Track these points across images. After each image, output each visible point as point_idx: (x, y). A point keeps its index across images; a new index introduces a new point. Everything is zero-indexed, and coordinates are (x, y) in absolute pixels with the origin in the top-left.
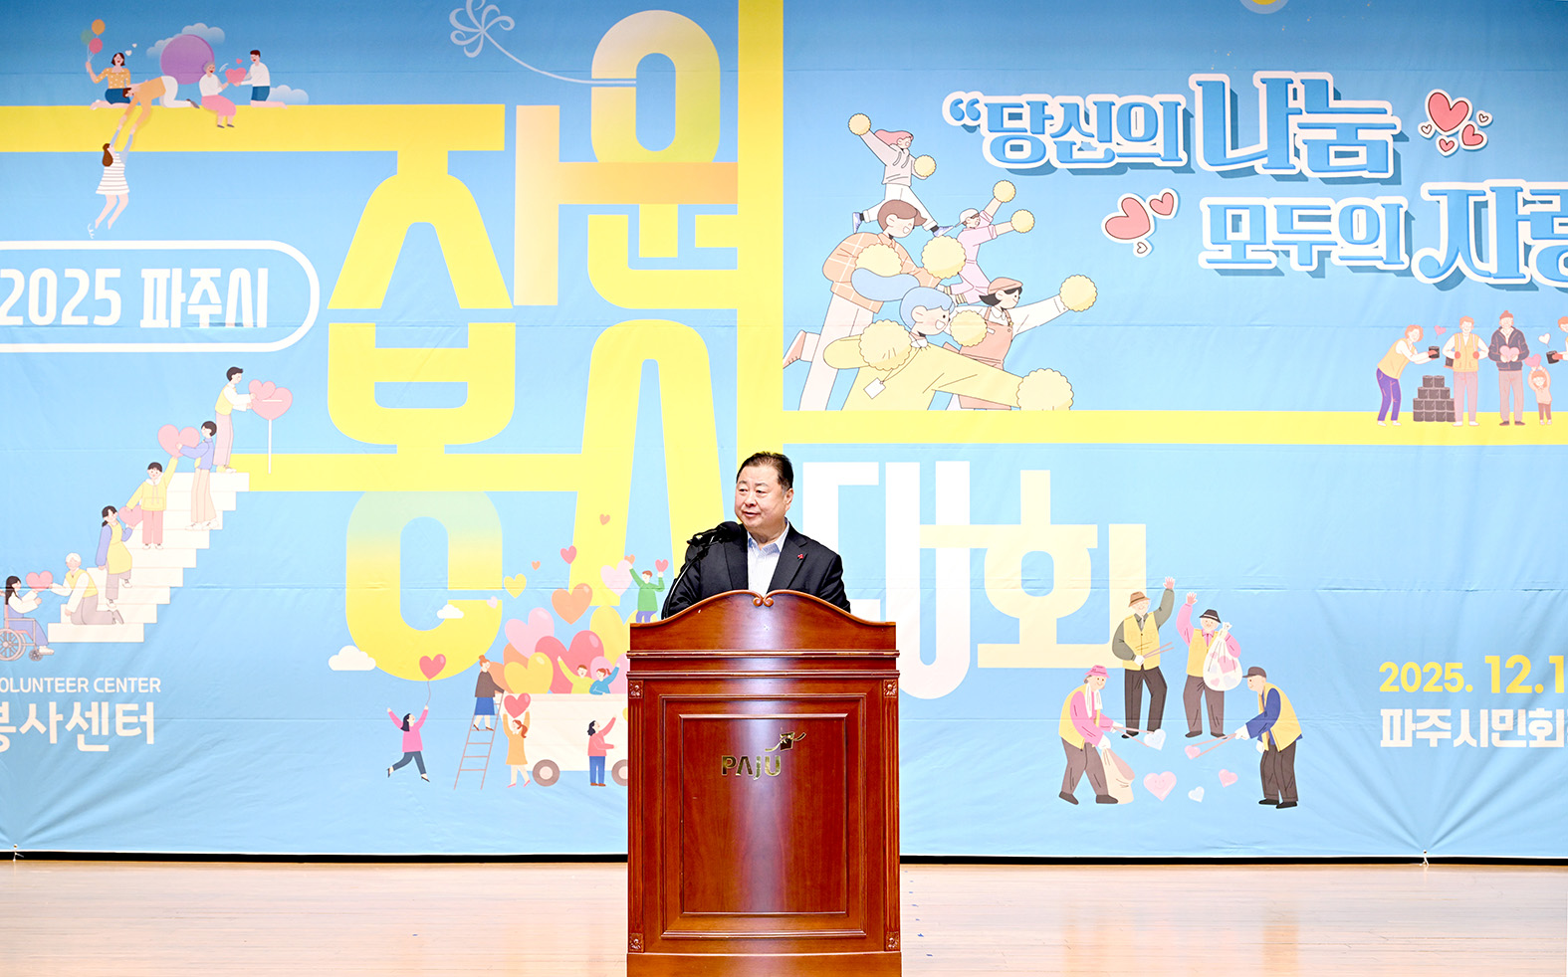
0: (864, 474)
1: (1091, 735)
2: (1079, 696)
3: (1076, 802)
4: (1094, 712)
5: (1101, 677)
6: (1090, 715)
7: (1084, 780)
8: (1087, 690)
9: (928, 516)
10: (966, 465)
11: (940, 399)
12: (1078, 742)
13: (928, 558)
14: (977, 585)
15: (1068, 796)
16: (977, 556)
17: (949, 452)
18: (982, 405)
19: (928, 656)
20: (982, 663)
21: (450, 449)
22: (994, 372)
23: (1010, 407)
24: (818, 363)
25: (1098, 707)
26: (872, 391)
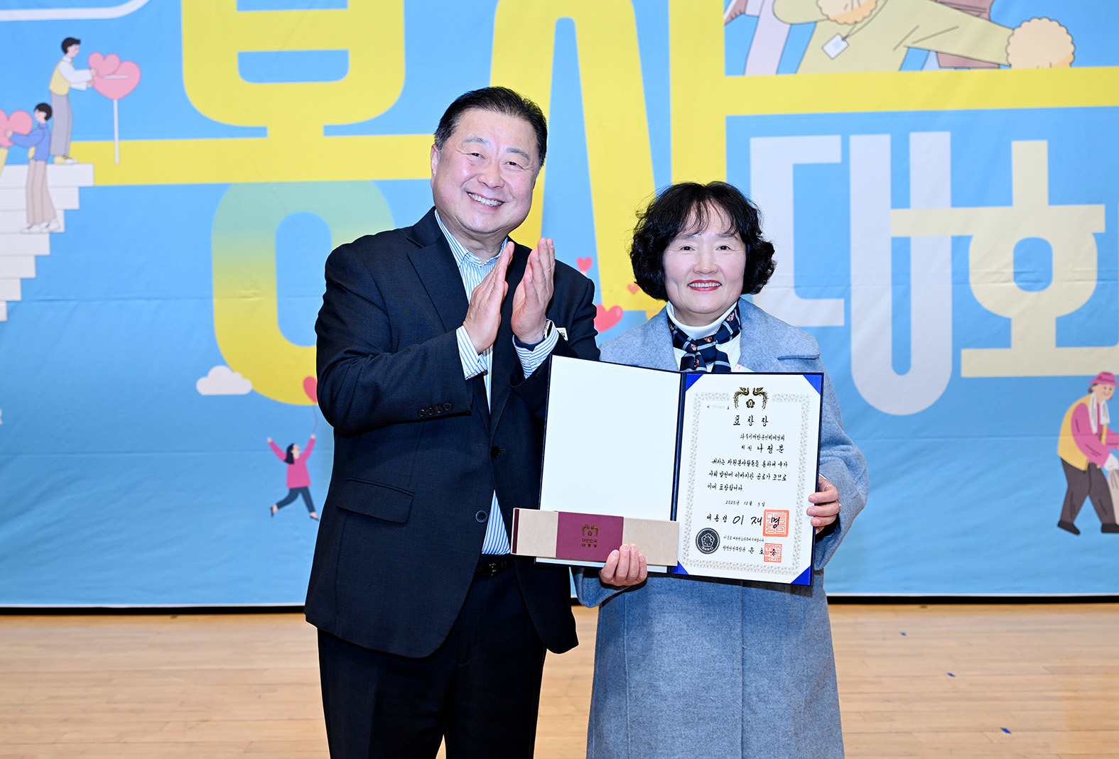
0: (824, 150)
1: (1096, 453)
2: (1082, 409)
3: (1076, 532)
4: (1100, 427)
5: (1108, 386)
6: (1095, 430)
7: (1088, 506)
8: (1091, 401)
9: (901, 198)
10: (946, 136)
11: (915, 59)
12: (1080, 462)
13: (901, 249)
14: (961, 278)
15: (1067, 525)
16: (960, 245)
17: (926, 121)
18: (965, 63)
19: (901, 362)
20: (966, 372)
21: (330, 130)
22: (979, 23)
23: (998, 66)
24: (766, 18)
25: (1105, 420)
26: (832, 49)
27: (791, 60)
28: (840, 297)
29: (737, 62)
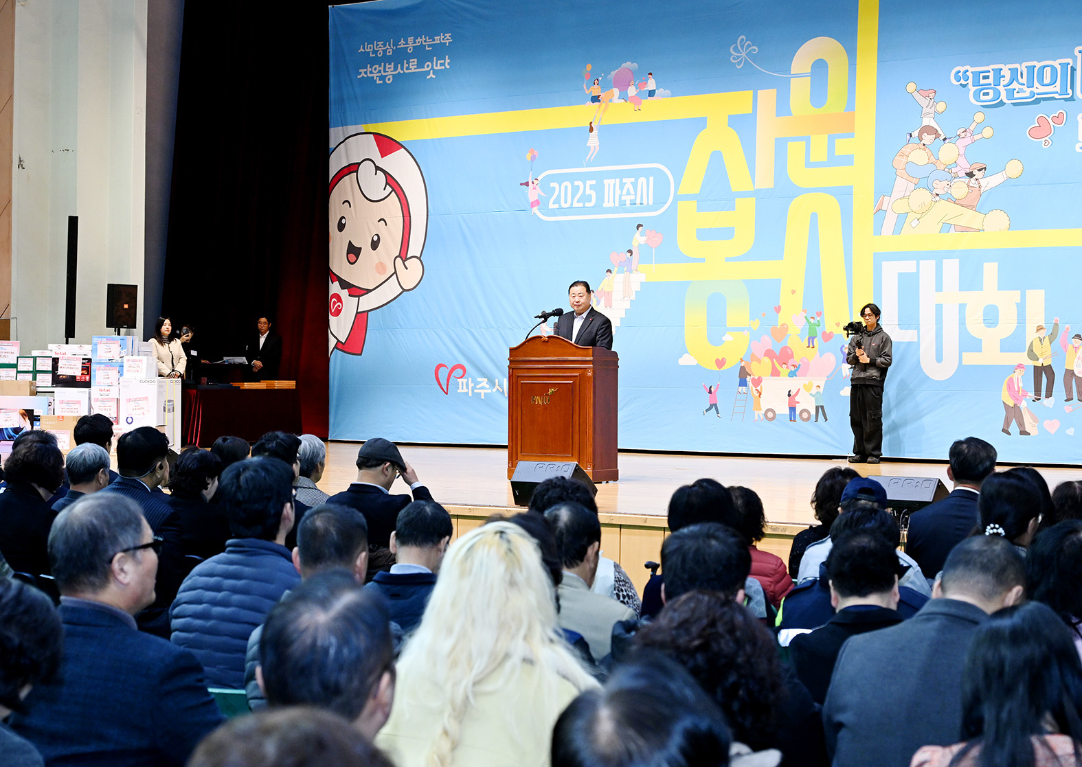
0: (909, 266)
1: (1017, 399)
2: (1011, 380)
3: (1010, 434)
4: (1019, 388)
5: (1022, 370)
6: (1017, 389)
7: (1014, 423)
8: (1015, 376)
9: (939, 288)
10: (957, 261)
11: (946, 227)
12: (1011, 403)
13: (939, 308)
14: (962, 322)
15: (1006, 431)
16: (962, 307)
17: (949, 254)
18: (965, 230)
19: (939, 358)
20: (964, 363)
21: (727, 259)
22: (971, 212)
23: (979, 230)
24: (889, 211)
25: (1021, 385)
26: (914, 224)
27: (898, 229)
28: (915, 329)
29: (878, 231)
